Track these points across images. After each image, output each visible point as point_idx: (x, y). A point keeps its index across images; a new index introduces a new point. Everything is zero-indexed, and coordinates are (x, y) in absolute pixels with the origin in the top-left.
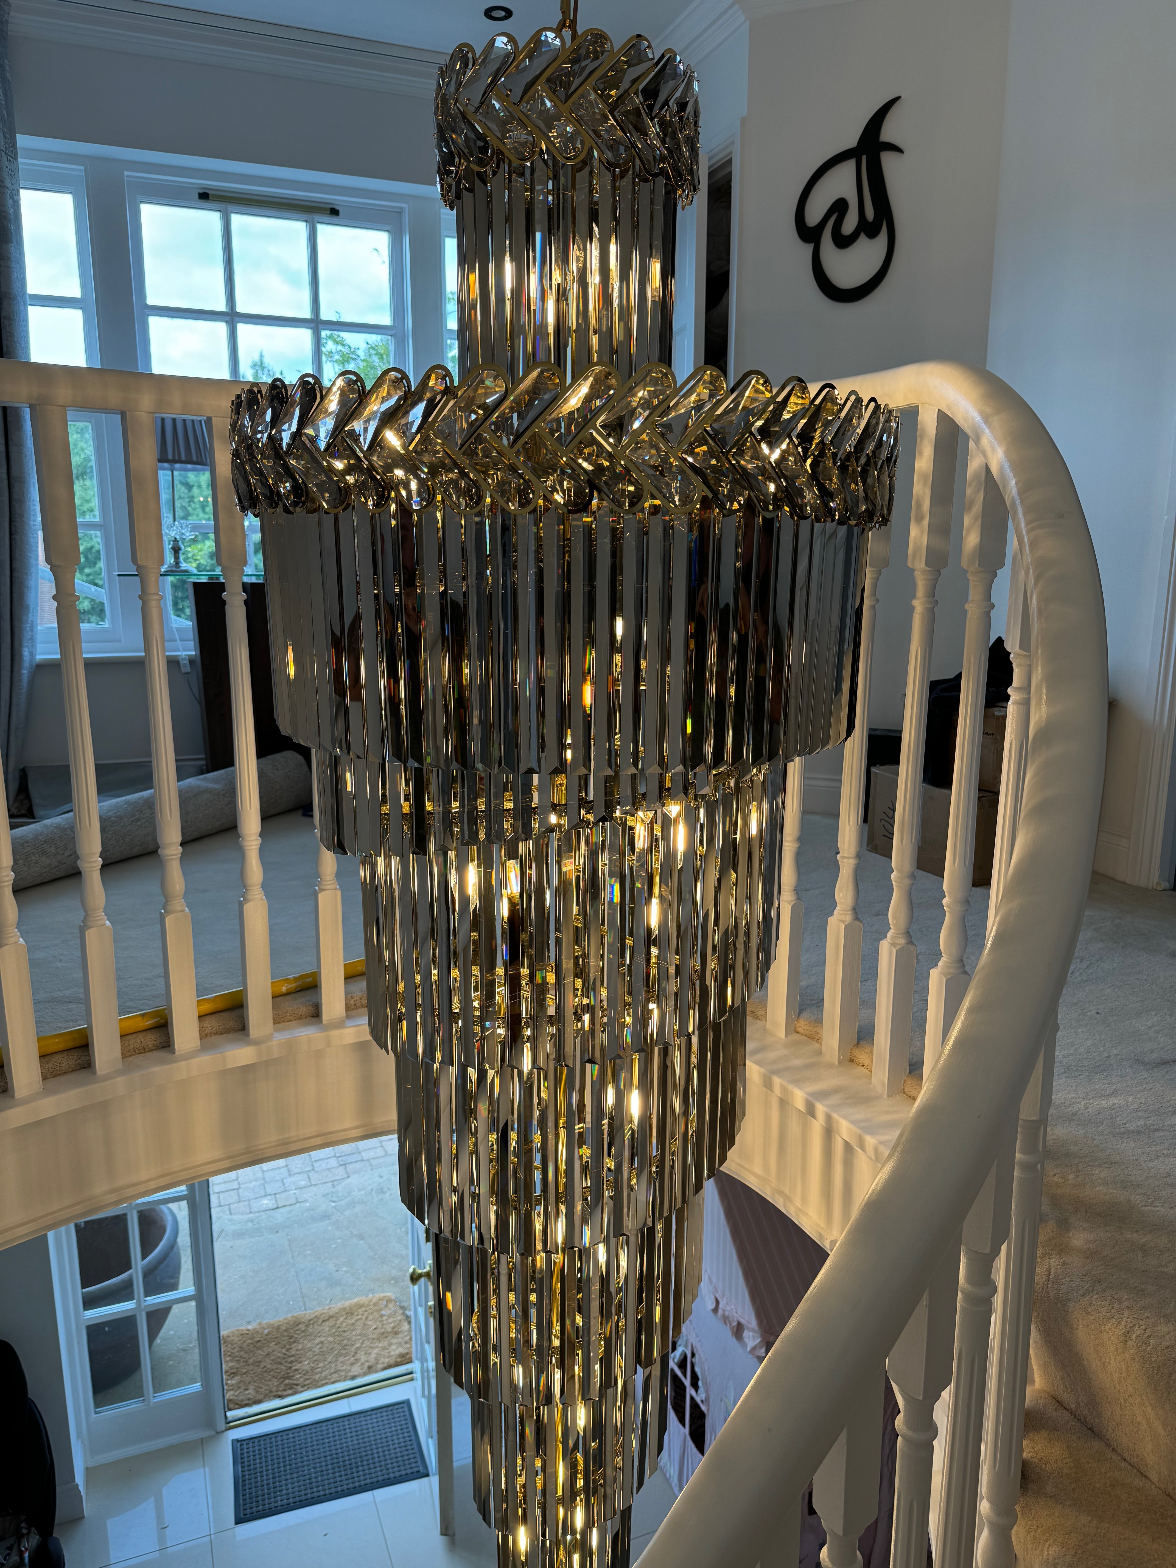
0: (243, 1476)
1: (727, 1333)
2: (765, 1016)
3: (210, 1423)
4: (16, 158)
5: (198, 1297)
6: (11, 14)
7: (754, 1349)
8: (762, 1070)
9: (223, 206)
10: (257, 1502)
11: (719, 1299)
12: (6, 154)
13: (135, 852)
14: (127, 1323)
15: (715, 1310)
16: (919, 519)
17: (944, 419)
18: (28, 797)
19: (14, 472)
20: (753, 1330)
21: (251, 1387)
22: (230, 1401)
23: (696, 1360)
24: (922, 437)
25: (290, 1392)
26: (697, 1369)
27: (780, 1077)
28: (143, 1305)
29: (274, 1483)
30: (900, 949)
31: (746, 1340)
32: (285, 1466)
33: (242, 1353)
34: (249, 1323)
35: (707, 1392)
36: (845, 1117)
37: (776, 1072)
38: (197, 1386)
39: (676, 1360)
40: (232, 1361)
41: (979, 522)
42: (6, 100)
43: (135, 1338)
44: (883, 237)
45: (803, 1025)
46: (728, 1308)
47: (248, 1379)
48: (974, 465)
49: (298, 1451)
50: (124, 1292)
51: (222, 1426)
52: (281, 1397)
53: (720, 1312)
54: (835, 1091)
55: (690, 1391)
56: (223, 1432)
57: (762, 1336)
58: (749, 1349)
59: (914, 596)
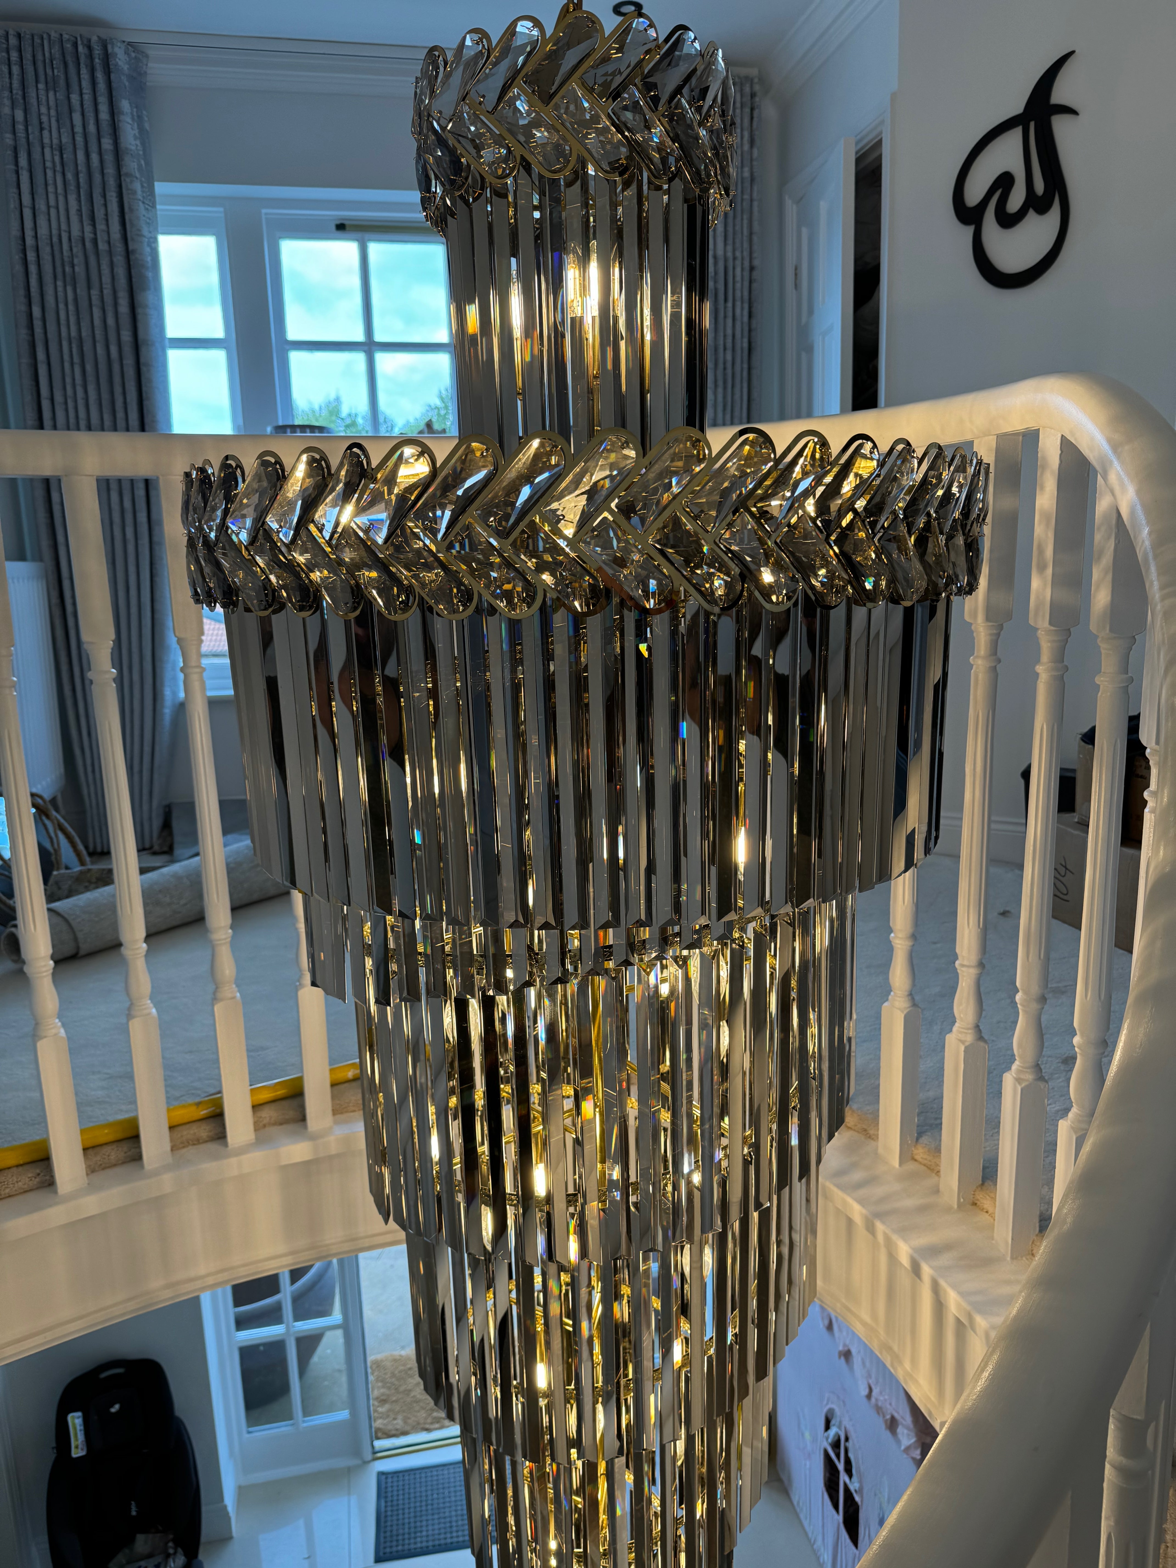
0: (386, 1511)
1: (880, 1424)
2: (877, 1136)
3: (357, 1452)
4: (154, 206)
5: (345, 1326)
6: (150, 65)
7: (907, 1450)
8: (864, 1211)
9: (359, 235)
10: (397, 1541)
11: (873, 1387)
12: (143, 203)
13: (255, 897)
14: (277, 1347)
15: (869, 1396)
16: (1042, 568)
17: (1067, 446)
18: (171, 834)
19: (154, 516)
20: (908, 1428)
21: (400, 1417)
22: (378, 1430)
23: (850, 1445)
24: (1044, 468)
25: (437, 1426)
26: (851, 1455)
27: (883, 1223)
28: (292, 1330)
29: (415, 1522)
30: (1027, 1086)
31: (900, 1436)
32: (427, 1505)
33: (394, 1380)
34: (403, 1348)
35: (860, 1482)
36: (954, 1287)
37: (878, 1215)
38: (343, 1415)
39: (830, 1440)
40: (383, 1387)
41: (1109, 577)
42: (144, 150)
43: (283, 1362)
44: (1055, 213)
45: (920, 1152)
46: (882, 1398)
47: (397, 1408)
48: (1102, 505)
49: (441, 1491)
50: (273, 1316)
51: (368, 1456)
52: (428, 1430)
53: (873, 1400)
54: (948, 1247)
55: (843, 1477)
56: (369, 1462)
57: (917, 1435)
58: (903, 1448)
59: (1038, 661)
